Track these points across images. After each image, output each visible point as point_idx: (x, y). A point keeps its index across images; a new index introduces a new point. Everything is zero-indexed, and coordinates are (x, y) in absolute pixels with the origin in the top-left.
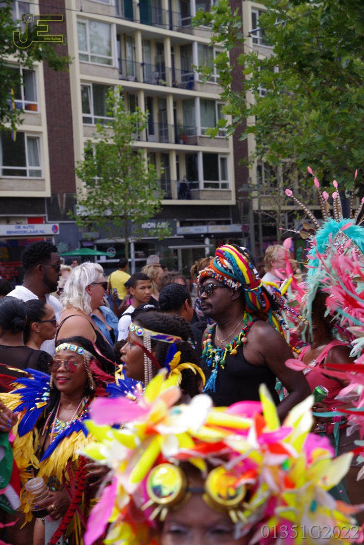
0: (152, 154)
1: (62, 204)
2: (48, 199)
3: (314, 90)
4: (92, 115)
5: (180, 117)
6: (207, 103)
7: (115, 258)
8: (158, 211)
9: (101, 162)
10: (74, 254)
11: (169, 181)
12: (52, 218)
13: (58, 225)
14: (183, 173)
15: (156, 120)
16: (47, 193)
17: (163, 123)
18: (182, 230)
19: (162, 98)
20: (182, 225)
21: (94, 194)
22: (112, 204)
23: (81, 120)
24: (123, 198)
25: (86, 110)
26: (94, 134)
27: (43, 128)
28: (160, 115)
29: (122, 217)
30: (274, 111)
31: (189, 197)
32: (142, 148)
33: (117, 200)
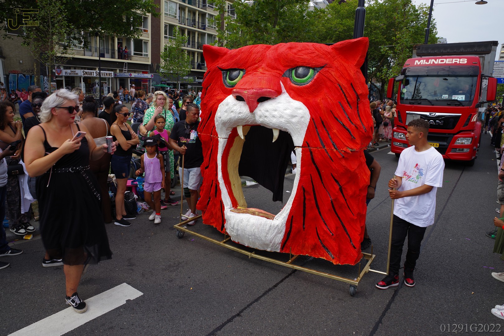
0: (189, 52)
1: (155, 67)
2: (150, 65)
3: (252, 33)
4: (168, 36)
5: (200, 40)
6: (210, 36)
7: (173, 88)
8: (189, 73)
9: (170, 53)
10: (158, 86)
11: (194, 62)
12: (151, 72)
13: (153, 75)
14: (199, 60)
15: (191, 40)
16: (150, 63)
17: (194, 41)
18: (197, 80)
19: (194, 32)
20: (197, 79)
21: (167, 64)
22: (173, 69)
23: (164, 37)
24: (177, 67)
25: (166, 33)
26: (168, 42)
27: (150, 39)
28: (192, 38)
29: (176, 74)
30: (236, 39)
31: (201, 69)
32: (185, 49)
33: (175, 68)
